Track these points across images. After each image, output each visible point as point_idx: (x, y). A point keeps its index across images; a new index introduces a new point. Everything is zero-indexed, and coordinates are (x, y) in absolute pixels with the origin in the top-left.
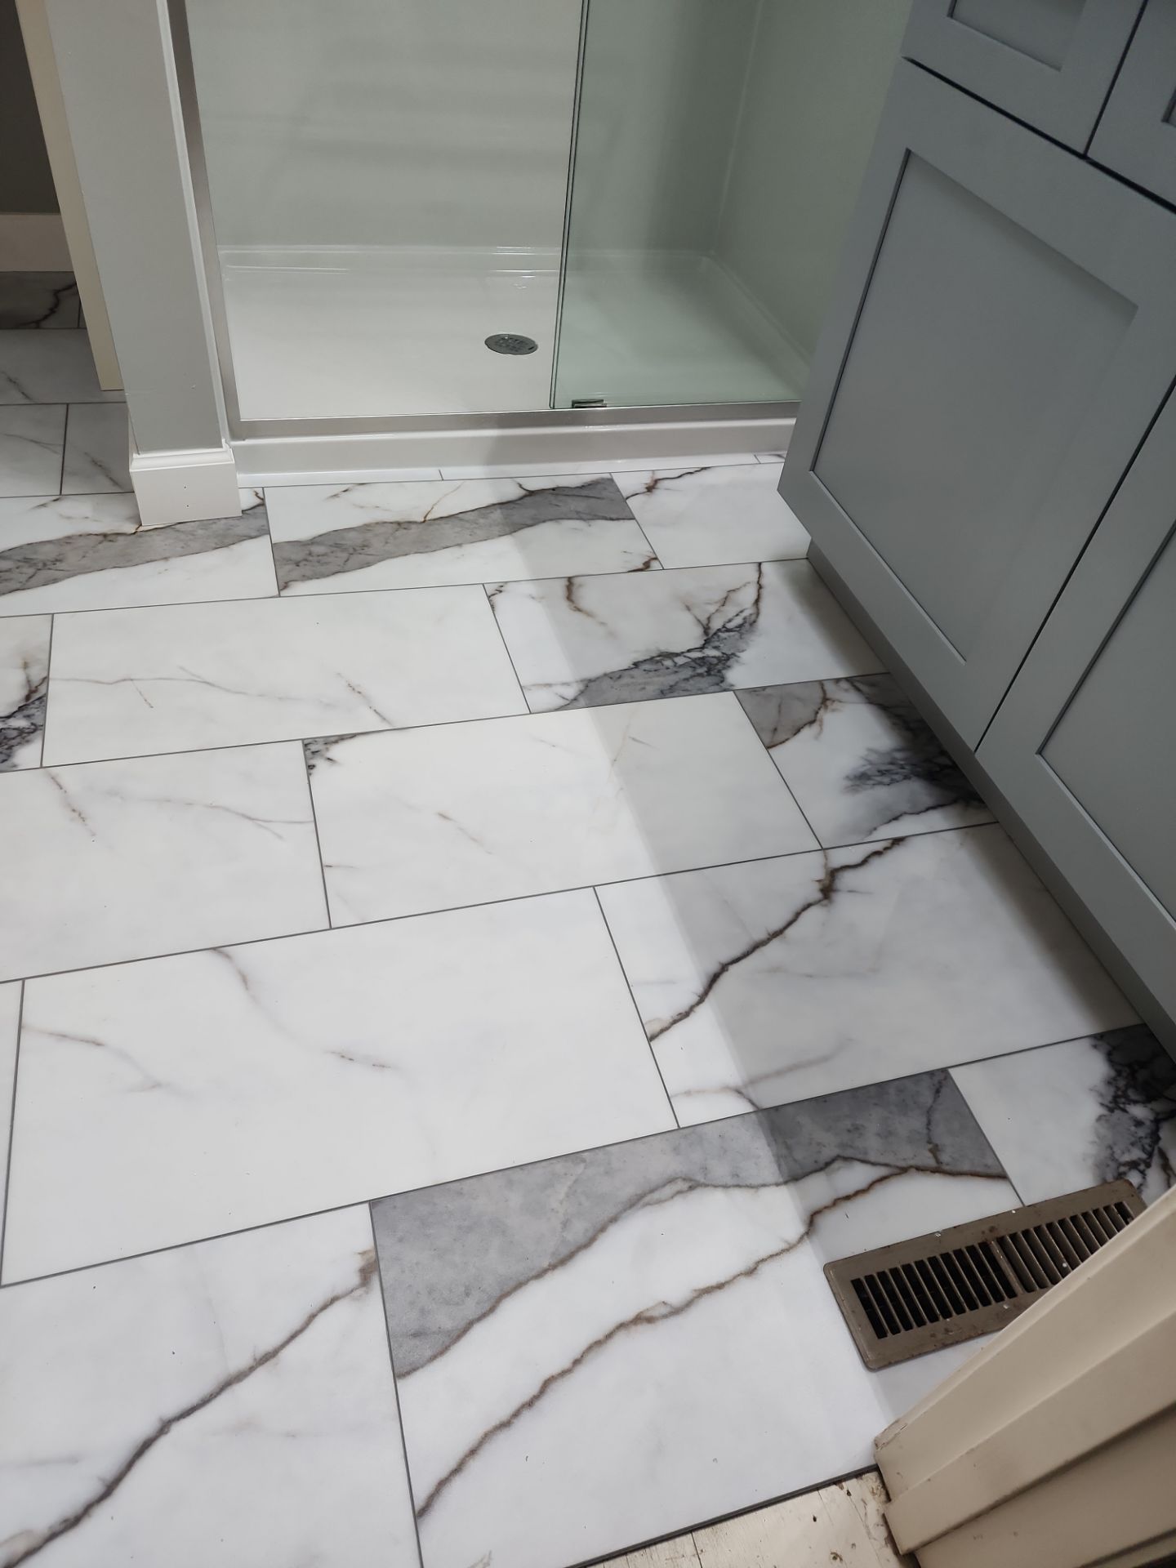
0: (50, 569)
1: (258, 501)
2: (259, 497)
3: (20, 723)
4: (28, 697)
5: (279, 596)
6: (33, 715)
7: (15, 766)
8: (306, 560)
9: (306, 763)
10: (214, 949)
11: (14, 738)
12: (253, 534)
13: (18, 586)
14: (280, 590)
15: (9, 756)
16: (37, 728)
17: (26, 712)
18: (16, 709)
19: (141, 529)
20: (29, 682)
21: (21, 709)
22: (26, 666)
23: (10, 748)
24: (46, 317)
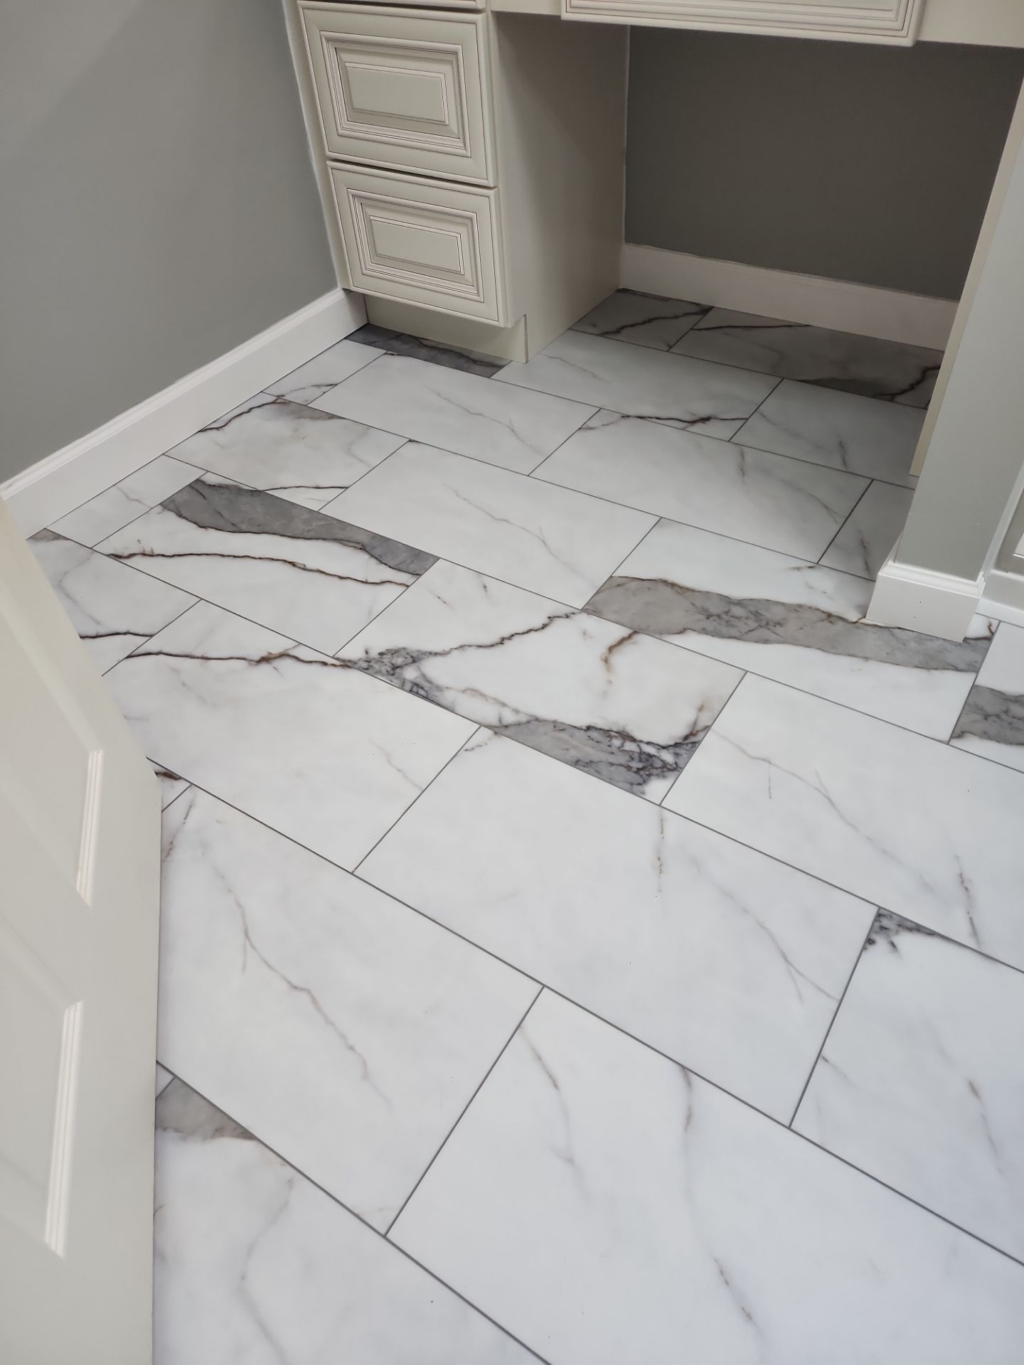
0: (769, 629)
1: (986, 633)
2: (990, 629)
3: (668, 757)
4: (686, 738)
5: (948, 743)
6: (681, 755)
7: (643, 793)
8: (998, 716)
9: (868, 935)
10: (684, 1068)
11: (657, 768)
12: (961, 666)
13: (737, 634)
14: (952, 737)
15: (645, 782)
16: (676, 768)
17: (678, 750)
18: (672, 743)
19: (863, 621)
20: (695, 724)
21: (676, 745)
22: (701, 709)
23: (649, 775)
24: (904, 392)
